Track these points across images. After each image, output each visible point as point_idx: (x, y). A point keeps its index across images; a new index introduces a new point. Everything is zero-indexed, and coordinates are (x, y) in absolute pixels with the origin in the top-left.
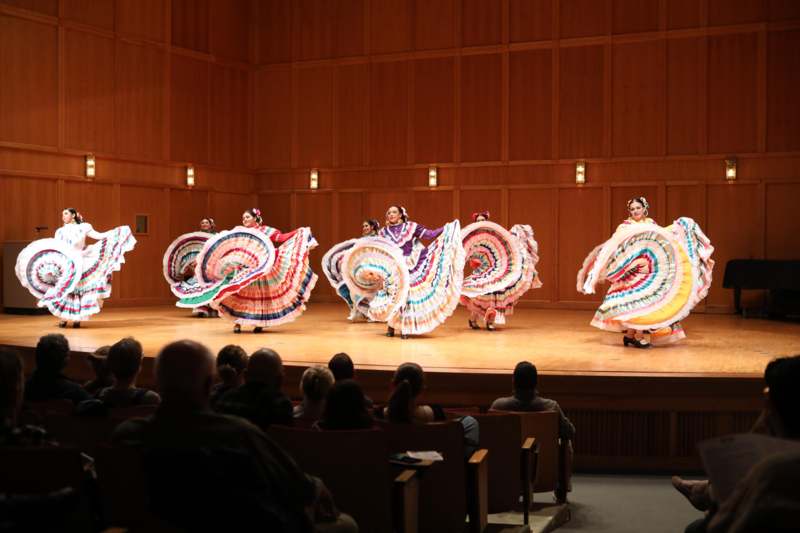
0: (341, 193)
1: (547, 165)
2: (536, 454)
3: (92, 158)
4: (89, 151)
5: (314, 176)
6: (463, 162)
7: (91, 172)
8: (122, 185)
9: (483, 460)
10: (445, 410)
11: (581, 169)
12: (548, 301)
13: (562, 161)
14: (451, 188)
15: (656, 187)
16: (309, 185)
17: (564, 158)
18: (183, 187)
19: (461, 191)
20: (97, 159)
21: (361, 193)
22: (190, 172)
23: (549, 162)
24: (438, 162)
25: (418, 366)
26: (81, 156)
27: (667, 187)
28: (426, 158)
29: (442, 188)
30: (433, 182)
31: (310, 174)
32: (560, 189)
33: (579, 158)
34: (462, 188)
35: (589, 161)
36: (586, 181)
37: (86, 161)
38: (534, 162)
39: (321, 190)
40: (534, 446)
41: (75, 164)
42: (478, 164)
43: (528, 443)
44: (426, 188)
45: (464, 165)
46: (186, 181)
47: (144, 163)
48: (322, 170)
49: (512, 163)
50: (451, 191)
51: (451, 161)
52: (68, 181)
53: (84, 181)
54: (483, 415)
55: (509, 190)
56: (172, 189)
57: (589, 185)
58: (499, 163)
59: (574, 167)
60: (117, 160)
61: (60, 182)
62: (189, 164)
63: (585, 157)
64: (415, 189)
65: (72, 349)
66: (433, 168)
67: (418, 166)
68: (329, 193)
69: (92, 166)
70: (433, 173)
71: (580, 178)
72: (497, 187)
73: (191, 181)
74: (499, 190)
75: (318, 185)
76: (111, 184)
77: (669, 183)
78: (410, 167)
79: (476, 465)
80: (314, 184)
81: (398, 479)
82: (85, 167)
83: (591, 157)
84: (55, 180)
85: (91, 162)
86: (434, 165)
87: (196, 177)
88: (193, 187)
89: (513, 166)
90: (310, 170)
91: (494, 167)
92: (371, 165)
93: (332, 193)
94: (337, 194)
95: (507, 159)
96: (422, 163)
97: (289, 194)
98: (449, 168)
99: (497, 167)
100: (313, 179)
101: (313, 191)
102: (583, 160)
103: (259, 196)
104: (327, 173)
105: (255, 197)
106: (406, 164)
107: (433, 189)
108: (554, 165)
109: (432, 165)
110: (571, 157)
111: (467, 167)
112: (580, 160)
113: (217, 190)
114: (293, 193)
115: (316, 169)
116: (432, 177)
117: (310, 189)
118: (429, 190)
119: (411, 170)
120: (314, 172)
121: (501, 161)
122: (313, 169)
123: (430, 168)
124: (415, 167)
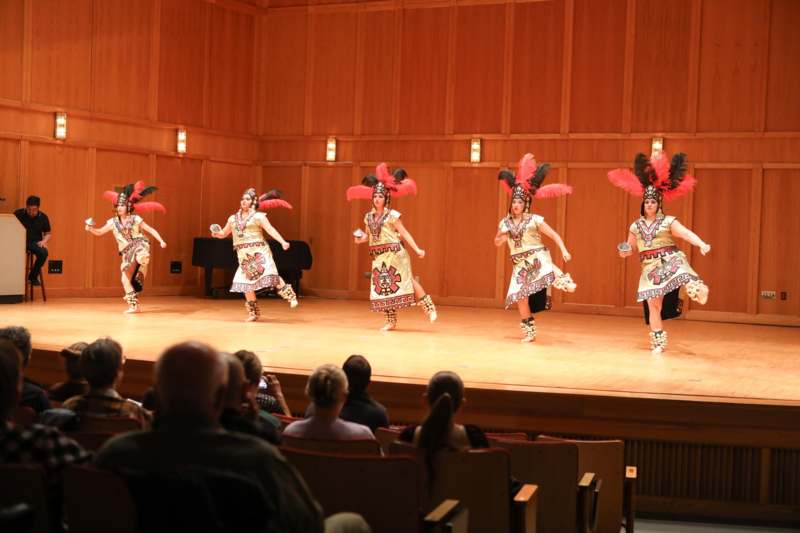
1: (616, 140)
2: (597, 494)
3: (62, 114)
4: (59, 106)
5: (331, 145)
6: (512, 133)
7: (61, 132)
8: (99, 150)
9: (532, 498)
10: (489, 436)
11: (657, 145)
12: (612, 306)
13: (634, 136)
14: (497, 165)
15: (751, 170)
16: (325, 155)
17: (637, 132)
18: (173, 154)
20: (69, 117)
22: (182, 136)
23: (618, 136)
24: (480, 133)
26: (49, 113)
27: (764, 170)
28: (467, 125)
29: (485, 164)
30: (475, 156)
31: (326, 143)
33: (655, 131)
35: (669, 136)
37: (55, 118)
38: (601, 136)
39: (339, 163)
40: (593, 483)
41: (42, 122)
42: (530, 136)
43: (586, 480)
44: (466, 164)
45: (515, 136)
46: (176, 147)
47: (126, 123)
48: (340, 139)
49: (572, 136)
51: (499, 132)
52: (32, 143)
53: (53, 143)
54: (530, 442)
55: (569, 169)
56: (157, 156)
58: (557, 136)
59: (650, 142)
60: (91, 119)
61: (22, 143)
62: (181, 127)
63: (663, 131)
64: (454, 164)
65: (33, 346)
66: (477, 141)
67: (457, 137)
68: (350, 167)
69: (62, 126)
70: (476, 146)
72: (556, 165)
73: (182, 147)
74: (557, 169)
75: (337, 156)
76: (86, 148)
77: (767, 166)
78: (448, 137)
79: (523, 504)
80: (331, 156)
81: (429, 518)
82: (55, 125)
83: (671, 131)
84: (18, 141)
85: (61, 121)
86: (479, 136)
87: (188, 143)
88: (184, 154)
89: (573, 139)
90: (327, 138)
91: (551, 140)
92: (400, 134)
93: (352, 167)
94: (358, 168)
95: (567, 131)
96: (463, 133)
97: (300, 167)
98: (496, 141)
99: (554, 140)
100: (330, 150)
101: (330, 164)
102: (660, 134)
103: (264, 167)
104: (347, 142)
105: (259, 169)
106: (444, 134)
107: (477, 165)
108: (625, 140)
109: (475, 136)
110: (646, 131)
111: (517, 140)
112: (657, 134)
113: (213, 159)
114: (305, 165)
115: (334, 136)
116: (475, 150)
117: (326, 161)
118: (470, 166)
119: (449, 141)
120: (332, 141)
121: (559, 133)
122: (331, 136)
123: (472, 140)
124: (454, 138)
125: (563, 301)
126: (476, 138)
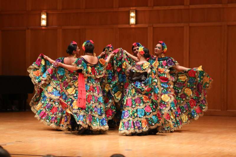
0: (64, 30)
1: (219, 8)
5: (44, 16)
6: (154, 6)
12: (220, 110)
13: (230, 5)
14: (146, 26)
16: (40, 23)
17: (232, 3)
19: (153, 28)
21: (79, 29)
23: (220, 6)
24: (135, 6)
29: (139, 25)
30: (133, 21)
31: (40, 16)
32: (228, 26)
34: (155, 26)
38: (209, 6)
39: (48, 27)
42: (166, 8)
44: (127, 26)
45: (156, 8)
48: (50, 12)
49: (192, 7)
50: (147, 28)
51: (147, 6)
55: (190, 27)
58: (182, 7)
64: (120, 26)
66: (133, 12)
68: (55, 30)
70: (133, 14)
74: (183, 27)
75: (47, 23)
80: (44, 23)
86: (134, 8)
89: (193, 9)
90: (41, 12)
91: (179, 10)
92: (86, 8)
93: (57, 30)
94: (61, 30)
95: (188, 4)
96: (124, 7)
97: (25, 30)
98: (144, 10)
99: (181, 10)
100: (43, 19)
101: (43, 27)
103: (2, 31)
104: (54, 13)
106: (113, 8)
107: (133, 26)
108: (224, 8)
109: (132, 8)
111: (158, 10)
114: (28, 29)
115: (45, 11)
116: (132, 17)
117: (41, 26)
118: (130, 27)
119: (116, 12)
120: (44, 14)
121: (183, 5)
122: (43, 11)
123: (130, 11)
124: (119, 10)
126: (133, 10)
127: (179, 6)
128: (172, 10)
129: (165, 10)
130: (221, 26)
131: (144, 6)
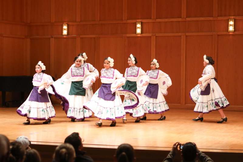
0: (81, 38)
1: (210, 20)
5: (65, 27)
11: (231, 23)
13: (219, 18)
14: (150, 35)
16: (62, 32)
17: (221, 16)
19: (156, 37)
21: (94, 38)
23: (211, 19)
24: (141, 19)
25: (130, 145)
28: (134, 17)
29: (144, 35)
30: (139, 31)
31: (62, 26)
32: (218, 35)
33: (230, 16)
34: (157, 35)
35: (237, 18)
36: (235, 31)
39: (69, 36)
42: (166, 20)
44: (134, 35)
45: (158, 20)
48: (70, 23)
49: (188, 19)
50: (151, 37)
51: (151, 18)
55: (186, 36)
57: (236, 33)
58: (180, 19)
63: (234, 16)
64: (128, 35)
66: (139, 23)
67: (129, 21)
68: (75, 38)
70: (139, 26)
71: (231, 29)
72: (180, 34)
74: (181, 36)
75: (68, 32)
78: (124, 22)
80: (65, 32)
83: (238, 15)
86: (140, 20)
89: (189, 21)
90: (63, 24)
91: (177, 22)
92: (100, 20)
93: (76, 38)
94: (79, 38)
95: (185, 17)
96: (132, 19)
97: (50, 39)
98: (148, 22)
99: (179, 21)
100: (65, 29)
101: (64, 36)
102: (233, 17)
103: (31, 39)
104: (73, 25)
105: (28, 40)
106: (122, 20)
107: (139, 35)
108: (214, 20)
109: (138, 20)
110: (225, 16)
111: (160, 22)
112: (231, 17)
113: (4, 36)
114: (52, 37)
115: (66, 22)
116: (138, 28)
117: (63, 35)
118: (136, 36)
119: (125, 23)
120: (65, 25)
121: (181, 18)
122: (65, 23)
123: (137, 23)
124: (127, 22)
125: (185, 104)
126: (139, 22)
127: (178, 19)
128: (171, 22)
129: (166, 22)
130: (212, 35)
131: (148, 18)
